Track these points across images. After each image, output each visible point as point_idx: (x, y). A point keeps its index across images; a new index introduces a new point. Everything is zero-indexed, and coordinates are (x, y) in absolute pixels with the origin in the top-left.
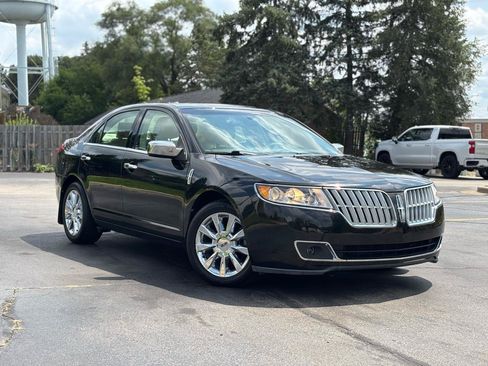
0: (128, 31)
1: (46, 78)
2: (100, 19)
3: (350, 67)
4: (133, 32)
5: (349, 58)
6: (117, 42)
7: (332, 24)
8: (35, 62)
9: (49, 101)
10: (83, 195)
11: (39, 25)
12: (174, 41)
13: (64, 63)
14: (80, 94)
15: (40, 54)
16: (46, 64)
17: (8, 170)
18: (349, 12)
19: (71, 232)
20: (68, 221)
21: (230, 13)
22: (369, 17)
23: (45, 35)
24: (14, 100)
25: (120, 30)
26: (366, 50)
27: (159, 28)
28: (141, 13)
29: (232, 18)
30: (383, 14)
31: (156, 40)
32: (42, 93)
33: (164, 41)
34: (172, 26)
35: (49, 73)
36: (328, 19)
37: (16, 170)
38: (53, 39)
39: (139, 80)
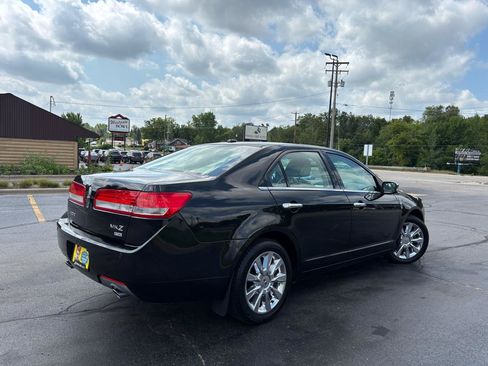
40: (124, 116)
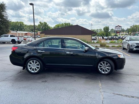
40: (120, 26)
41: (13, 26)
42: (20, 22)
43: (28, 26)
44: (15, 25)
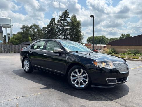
0: (26, 30)
1: (11, 37)
2: (21, 27)
3: (64, 37)
4: (27, 30)
5: (64, 35)
6: (24, 32)
7: (61, 30)
8: (9, 34)
9: (11, 41)
10: (29, 61)
11: (9, 29)
12: (34, 32)
13: (14, 35)
14: (17, 40)
15: (10, 33)
16: (11, 35)
17: (5, 53)
18: (64, 28)
19: (26, 70)
20: (25, 68)
21: (45, 27)
22: (67, 29)
23: (11, 30)
24: (5, 41)
25: (25, 30)
26: (67, 34)
27: (31, 30)
28: (28, 27)
29: (46, 28)
30: (69, 29)
31: (31, 32)
32: (10, 40)
33: (32, 32)
34: (34, 29)
35: (11, 36)
36: (61, 29)
37: (6, 53)
38: (12, 31)
39: (29, 38)
41: (96, 40)
42: (102, 36)
43: (109, 39)
44: (97, 39)
